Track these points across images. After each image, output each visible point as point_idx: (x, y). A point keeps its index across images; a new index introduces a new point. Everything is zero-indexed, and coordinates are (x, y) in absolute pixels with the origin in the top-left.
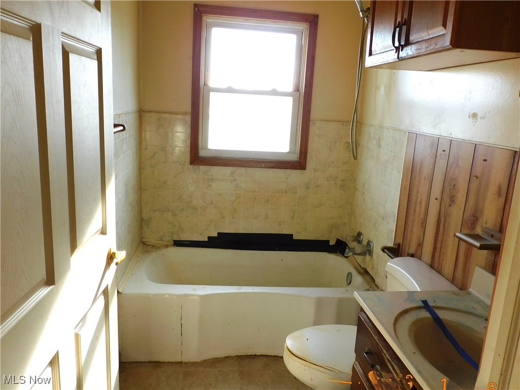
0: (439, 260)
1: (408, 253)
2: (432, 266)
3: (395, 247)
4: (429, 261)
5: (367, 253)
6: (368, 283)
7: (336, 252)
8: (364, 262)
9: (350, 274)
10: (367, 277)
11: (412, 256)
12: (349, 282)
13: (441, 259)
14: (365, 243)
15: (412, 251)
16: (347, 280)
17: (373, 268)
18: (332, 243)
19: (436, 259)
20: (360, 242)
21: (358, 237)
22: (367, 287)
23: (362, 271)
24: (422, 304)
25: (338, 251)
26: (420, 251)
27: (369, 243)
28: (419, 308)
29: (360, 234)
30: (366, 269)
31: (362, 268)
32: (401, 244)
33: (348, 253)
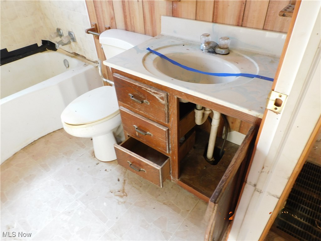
0: (131, 24)
1: (105, 28)
2: (127, 30)
3: (93, 27)
4: (124, 27)
5: (71, 41)
6: (83, 61)
7: (47, 50)
8: (72, 48)
9: (65, 61)
10: (79, 57)
11: (109, 28)
12: (67, 66)
13: (132, 22)
14: (66, 34)
15: (108, 26)
16: (65, 65)
17: (80, 49)
18: (40, 44)
19: (129, 23)
20: (61, 36)
21: (59, 32)
22: (84, 63)
23: (73, 55)
24: (148, 51)
25: (47, 49)
26: (114, 23)
27: (70, 34)
28: (148, 54)
29: (58, 30)
30: (75, 53)
31: (72, 53)
32: (97, 23)
33: (58, 46)
